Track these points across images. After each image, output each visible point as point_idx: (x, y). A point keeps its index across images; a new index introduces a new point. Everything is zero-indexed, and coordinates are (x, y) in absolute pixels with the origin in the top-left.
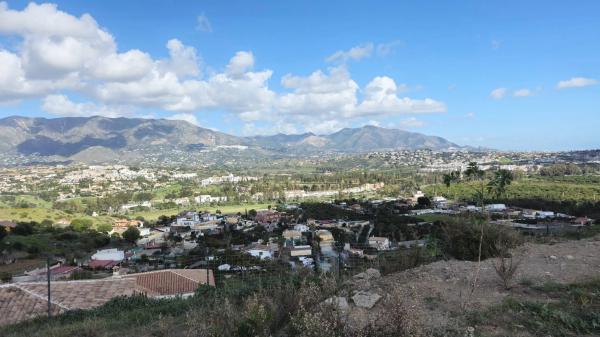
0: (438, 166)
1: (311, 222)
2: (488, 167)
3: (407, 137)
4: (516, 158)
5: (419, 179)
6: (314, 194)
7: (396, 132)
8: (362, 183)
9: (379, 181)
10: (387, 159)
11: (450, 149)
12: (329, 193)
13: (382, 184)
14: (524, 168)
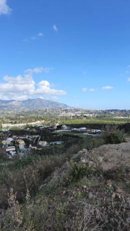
0: (63, 114)
1: (14, 137)
2: (80, 115)
3: (52, 103)
4: (89, 112)
5: (57, 119)
6: (16, 125)
7: (49, 101)
8: (36, 120)
9: (42, 119)
10: (46, 111)
11: (68, 108)
12: (22, 125)
13: (44, 121)
14: (91, 115)
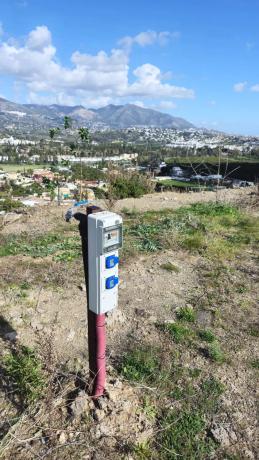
0: (180, 143)
1: (78, 182)
2: (215, 146)
3: (159, 117)
5: (164, 153)
6: (83, 159)
7: (151, 112)
8: (121, 153)
9: (134, 152)
10: (142, 134)
11: (190, 130)
12: (95, 159)
13: (136, 155)
